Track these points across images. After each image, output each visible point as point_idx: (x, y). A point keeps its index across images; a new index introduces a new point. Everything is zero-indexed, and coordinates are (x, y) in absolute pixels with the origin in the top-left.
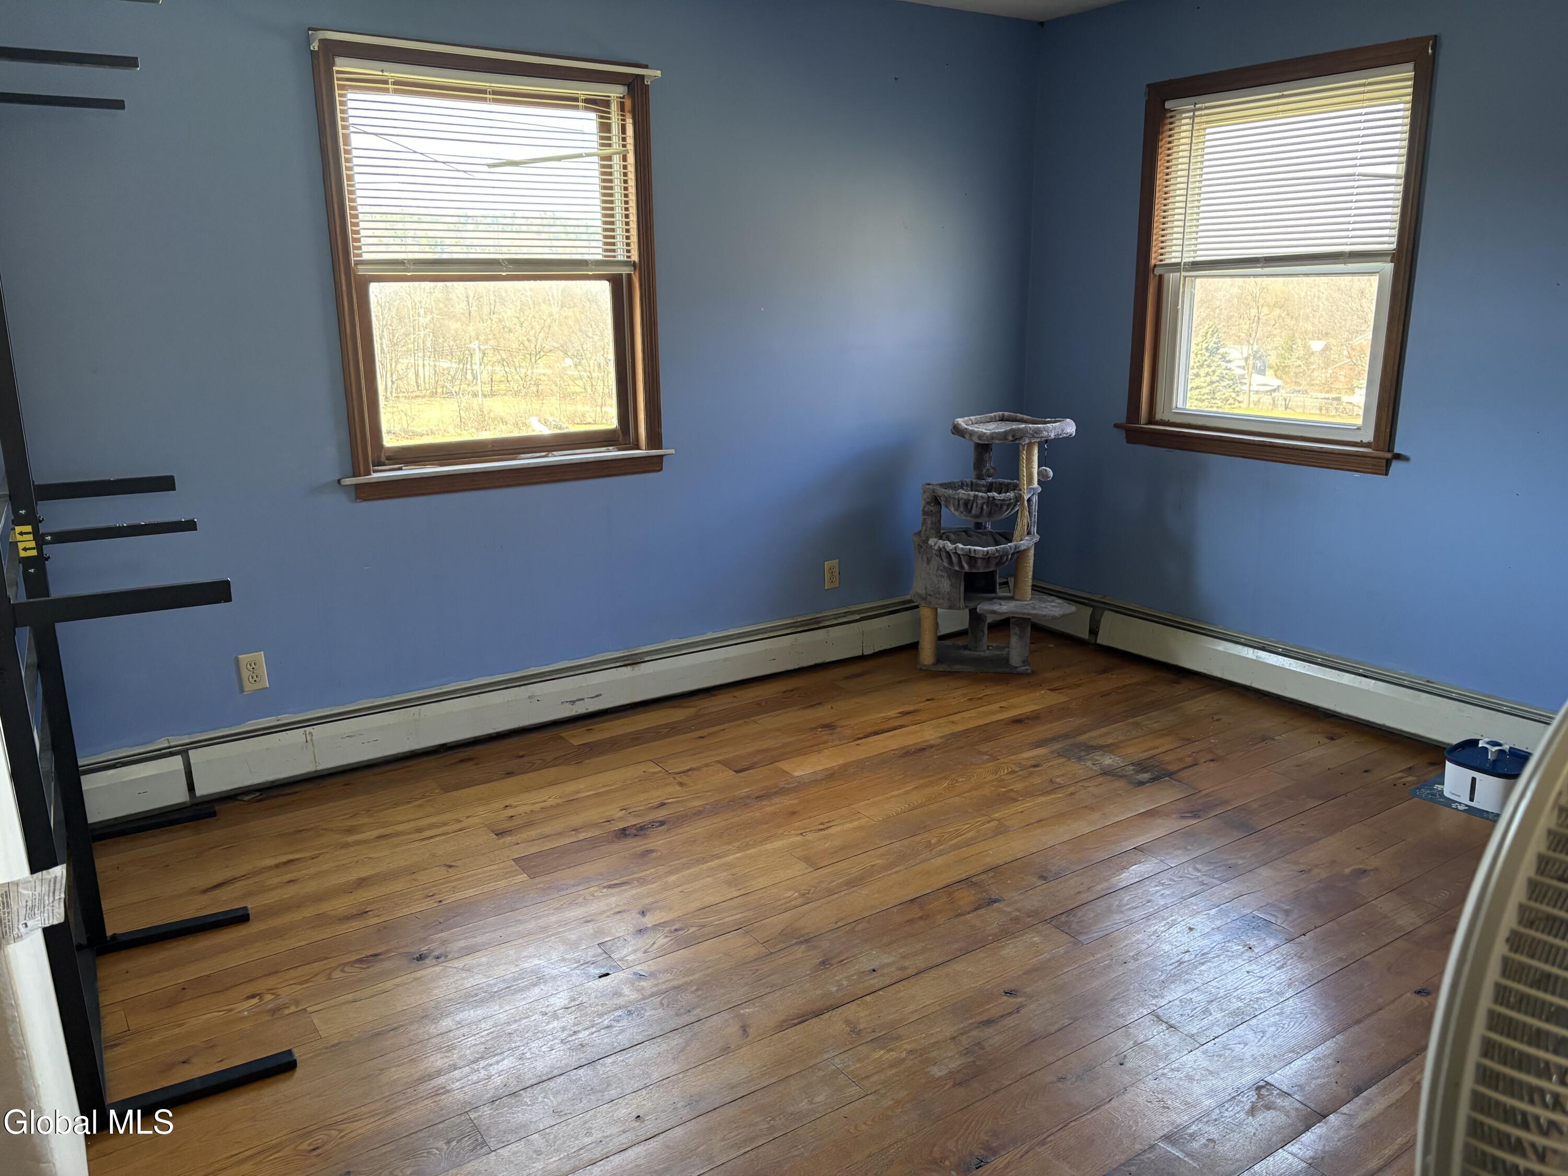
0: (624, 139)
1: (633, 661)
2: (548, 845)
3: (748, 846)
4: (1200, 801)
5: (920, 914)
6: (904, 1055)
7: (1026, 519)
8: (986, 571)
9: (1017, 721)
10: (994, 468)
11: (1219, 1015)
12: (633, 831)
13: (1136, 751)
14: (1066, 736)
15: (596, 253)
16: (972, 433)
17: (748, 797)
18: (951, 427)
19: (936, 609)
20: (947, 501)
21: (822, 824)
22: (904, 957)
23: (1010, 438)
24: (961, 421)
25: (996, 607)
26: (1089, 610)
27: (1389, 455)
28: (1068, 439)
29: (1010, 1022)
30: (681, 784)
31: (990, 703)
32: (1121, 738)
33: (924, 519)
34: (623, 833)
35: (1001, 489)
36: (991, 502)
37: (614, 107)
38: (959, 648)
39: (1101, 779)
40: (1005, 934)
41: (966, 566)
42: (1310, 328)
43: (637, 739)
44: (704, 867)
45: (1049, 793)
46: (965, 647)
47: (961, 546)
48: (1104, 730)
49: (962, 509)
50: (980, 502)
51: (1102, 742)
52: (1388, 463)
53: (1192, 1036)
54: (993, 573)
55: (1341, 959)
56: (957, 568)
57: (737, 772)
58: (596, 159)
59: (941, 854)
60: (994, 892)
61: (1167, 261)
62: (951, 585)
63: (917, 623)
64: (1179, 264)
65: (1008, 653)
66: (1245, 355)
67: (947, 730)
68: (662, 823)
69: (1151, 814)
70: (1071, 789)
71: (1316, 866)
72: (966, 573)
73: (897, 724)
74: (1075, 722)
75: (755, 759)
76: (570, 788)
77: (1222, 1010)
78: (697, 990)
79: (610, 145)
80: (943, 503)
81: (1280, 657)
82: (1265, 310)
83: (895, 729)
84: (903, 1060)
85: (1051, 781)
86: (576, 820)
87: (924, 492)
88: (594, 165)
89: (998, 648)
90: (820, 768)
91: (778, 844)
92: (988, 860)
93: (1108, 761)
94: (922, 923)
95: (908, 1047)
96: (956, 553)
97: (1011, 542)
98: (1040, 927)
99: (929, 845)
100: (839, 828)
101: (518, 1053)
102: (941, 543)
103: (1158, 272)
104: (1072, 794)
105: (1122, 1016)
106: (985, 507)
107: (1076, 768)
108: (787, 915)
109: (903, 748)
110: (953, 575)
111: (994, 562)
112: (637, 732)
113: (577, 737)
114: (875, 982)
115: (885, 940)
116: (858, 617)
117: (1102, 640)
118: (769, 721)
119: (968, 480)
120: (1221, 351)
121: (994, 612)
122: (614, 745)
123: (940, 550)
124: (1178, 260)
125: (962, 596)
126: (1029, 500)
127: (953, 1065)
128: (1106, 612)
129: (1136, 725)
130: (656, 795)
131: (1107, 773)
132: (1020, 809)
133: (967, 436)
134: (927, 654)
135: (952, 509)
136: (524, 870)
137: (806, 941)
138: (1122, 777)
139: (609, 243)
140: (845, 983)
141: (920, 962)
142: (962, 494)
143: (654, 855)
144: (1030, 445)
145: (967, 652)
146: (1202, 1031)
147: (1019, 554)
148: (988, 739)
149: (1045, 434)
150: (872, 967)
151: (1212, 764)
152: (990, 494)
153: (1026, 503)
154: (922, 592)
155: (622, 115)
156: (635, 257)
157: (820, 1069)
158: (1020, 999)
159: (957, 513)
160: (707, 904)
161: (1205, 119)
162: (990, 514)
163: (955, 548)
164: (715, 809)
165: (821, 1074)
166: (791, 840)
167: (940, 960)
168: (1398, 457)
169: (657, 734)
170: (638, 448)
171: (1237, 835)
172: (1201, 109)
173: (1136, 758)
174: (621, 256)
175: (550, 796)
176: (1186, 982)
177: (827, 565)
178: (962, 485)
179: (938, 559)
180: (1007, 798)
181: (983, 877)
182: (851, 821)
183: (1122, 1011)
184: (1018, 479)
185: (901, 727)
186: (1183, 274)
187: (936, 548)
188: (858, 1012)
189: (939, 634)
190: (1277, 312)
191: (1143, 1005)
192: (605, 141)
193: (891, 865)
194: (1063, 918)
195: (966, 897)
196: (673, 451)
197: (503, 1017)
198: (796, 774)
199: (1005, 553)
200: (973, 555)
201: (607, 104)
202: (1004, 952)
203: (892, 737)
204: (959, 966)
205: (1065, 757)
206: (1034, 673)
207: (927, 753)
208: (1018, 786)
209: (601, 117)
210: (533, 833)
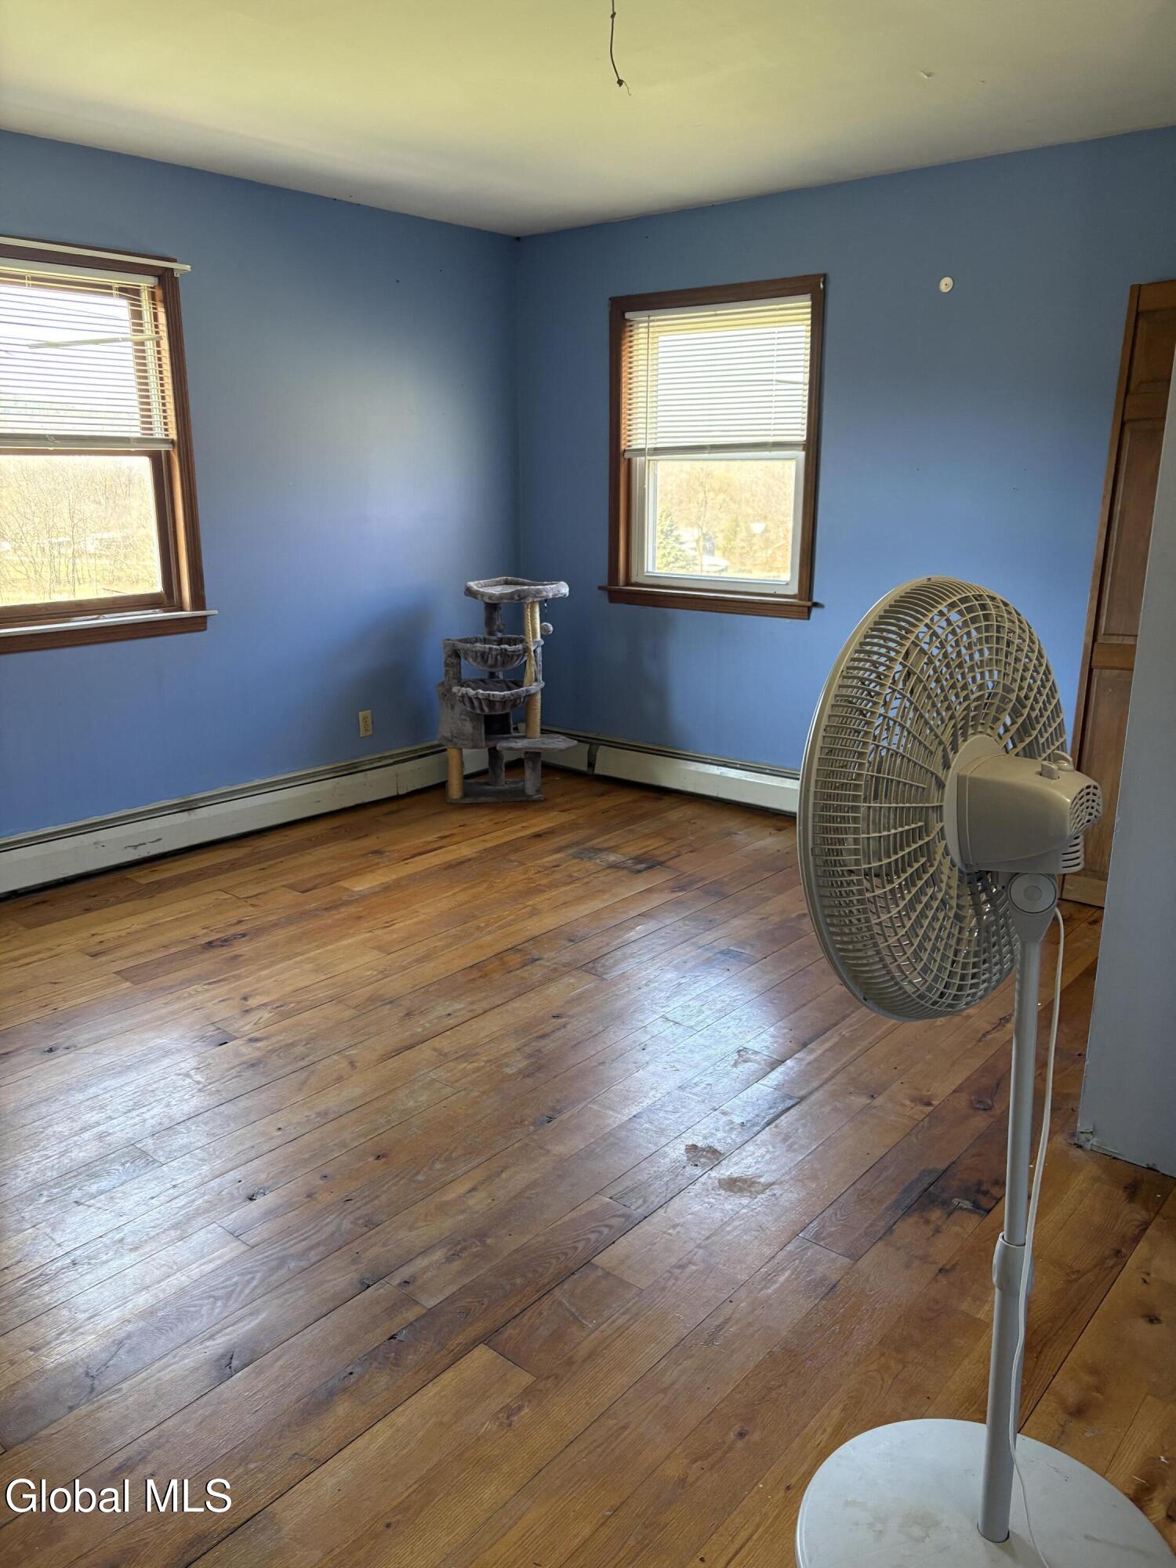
0: (156, 326)
1: (188, 807)
2: (142, 960)
3: (325, 944)
4: (685, 880)
5: (479, 974)
6: (483, 1064)
7: (534, 668)
8: (503, 712)
9: (537, 836)
10: (503, 625)
11: (709, 1012)
12: (218, 943)
13: (634, 849)
14: (577, 844)
15: (135, 431)
16: (483, 595)
17: (317, 910)
18: (463, 589)
19: (461, 750)
20: (465, 654)
21: (387, 922)
22: (472, 1003)
23: (517, 598)
24: (473, 585)
25: (513, 745)
26: (587, 747)
27: (809, 604)
28: (563, 598)
29: (559, 1034)
30: (253, 905)
31: (513, 825)
32: (621, 841)
33: (447, 671)
34: (210, 945)
35: (510, 642)
36: (504, 653)
37: (145, 296)
38: (482, 784)
39: (608, 871)
40: (547, 980)
41: (486, 709)
42: (750, 511)
43: (200, 875)
44: (291, 962)
45: (571, 883)
46: (487, 784)
47: (481, 691)
48: (607, 837)
49: (479, 659)
50: (494, 653)
51: (605, 845)
52: (809, 609)
53: (691, 1027)
54: (507, 716)
55: (793, 970)
56: (478, 712)
57: (303, 892)
58: (130, 344)
59: (490, 933)
60: (535, 954)
61: (633, 447)
62: (474, 728)
63: (445, 764)
64: (643, 450)
65: (524, 786)
66: (697, 538)
67: (481, 847)
68: (244, 935)
69: (649, 891)
70: (586, 880)
71: (772, 915)
72: (486, 716)
73: (436, 846)
74: (582, 834)
75: (317, 882)
76: (149, 917)
77: (711, 1009)
78: (307, 1044)
79: (142, 331)
80: (462, 655)
81: (738, 771)
82: (711, 495)
83: (435, 849)
84: (483, 1067)
85: (571, 876)
86: (163, 939)
87: (445, 646)
88: (129, 349)
89: (514, 783)
90: (377, 883)
91: (351, 940)
92: (527, 933)
93: (612, 858)
94: (482, 980)
95: (485, 1059)
96: (477, 698)
97: (521, 687)
98: (574, 972)
99: (478, 928)
100: (402, 924)
101: (164, 1102)
102: (464, 690)
103: (627, 455)
104: (587, 883)
105: (641, 1021)
106: (499, 657)
107: (589, 865)
108: (371, 986)
109: (445, 863)
110: (474, 717)
111: (509, 704)
112: (201, 869)
113: (145, 877)
114: (452, 1022)
115: (455, 994)
116: (391, 761)
117: (598, 770)
118: (322, 852)
119: (481, 636)
120: (675, 533)
121: (510, 749)
122: (181, 881)
123: (463, 696)
124: (643, 446)
125: (483, 736)
126: (535, 651)
127: (521, 1065)
128: (601, 747)
129: (631, 831)
130: (233, 915)
131: (613, 866)
132: (547, 897)
133: (479, 597)
134: (455, 791)
135: (471, 660)
136: (127, 980)
137: (391, 1002)
138: (623, 868)
139: (147, 420)
140: (427, 1025)
141: (485, 1005)
142: (479, 646)
143: (243, 958)
144: (533, 603)
145: (488, 787)
146: (698, 1023)
147: (530, 697)
148: (516, 851)
149: (545, 594)
150: (448, 1012)
151: (691, 854)
152: (502, 646)
153: (532, 653)
154: (448, 735)
155: (154, 304)
156: (173, 435)
157: (419, 1081)
158: (563, 1020)
159: (475, 664)
160: (299, 987)
161: (657, 329)
162: (503, 664)
163: (477, 694)
164: (290, 921)
165: (420, 1084)
166: (363, 936)
167: (499, 1002)
168: (816, 605)
169: (219, 870)
170: (182, 609)
171: (713, 900)
172: (653, 321)
173: (633, 855)
174: (159, 434)
175: (135, 923)
176: (685, 995)
177: (360, 713)
178: (477, 640)
179: (461, 704)
180: (538, 890)
181: (526, 944)
182: (411, 919)
183: (641, 1018)
184: (524, 634)
185: (441, 848)
186: (648, 458)
187: (460, 694)
188: (443, 1043)
189: (465, 773)
190: (721, 496)
191: (655, 1013)
192: (138, 328)
193: (449, 945)
194: (590, 965)
195: (514, 959)
196: (216, 612)
197: (142, 1082)
198: (356, 889)
199: (518, 696)
200: (492, 699)
201: (136, 292)
202: (548, 992)
203: (436, 855)
204: (516, 1004)
205: (578, 858)
206: (545, 799)
207: (466, 864)
208: (544, 882)
209: (132, 305)
210: (126, 952)
